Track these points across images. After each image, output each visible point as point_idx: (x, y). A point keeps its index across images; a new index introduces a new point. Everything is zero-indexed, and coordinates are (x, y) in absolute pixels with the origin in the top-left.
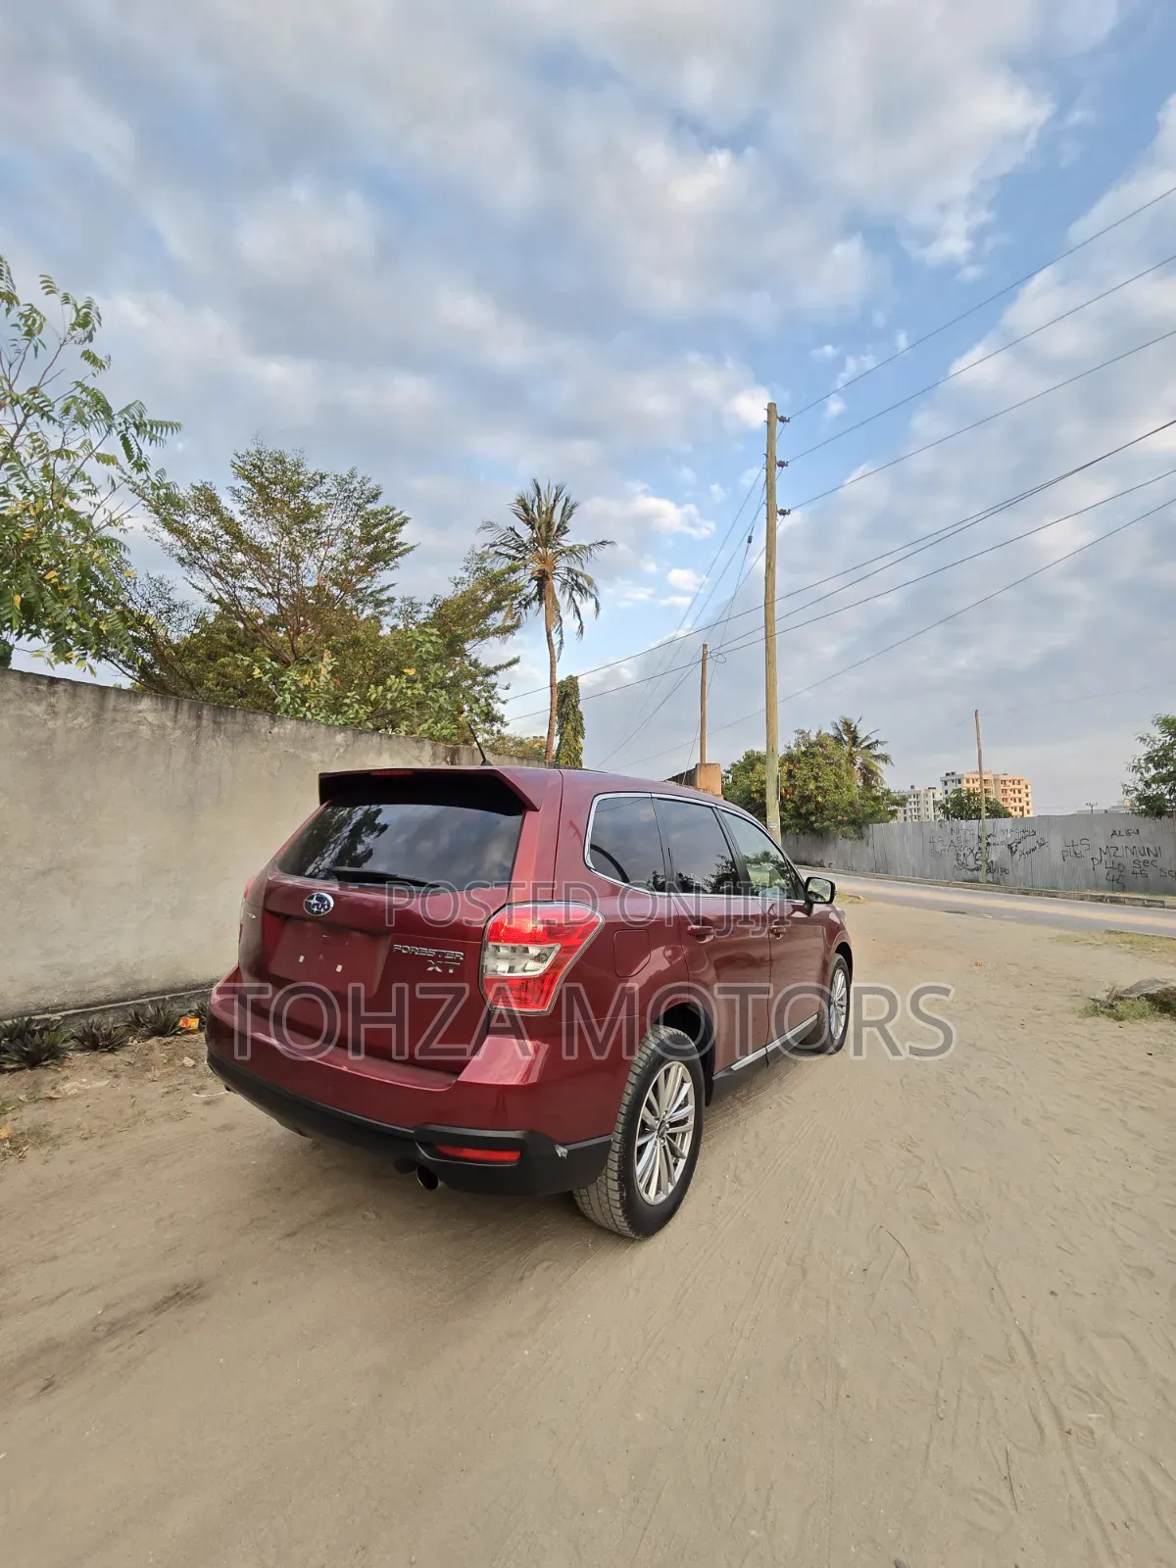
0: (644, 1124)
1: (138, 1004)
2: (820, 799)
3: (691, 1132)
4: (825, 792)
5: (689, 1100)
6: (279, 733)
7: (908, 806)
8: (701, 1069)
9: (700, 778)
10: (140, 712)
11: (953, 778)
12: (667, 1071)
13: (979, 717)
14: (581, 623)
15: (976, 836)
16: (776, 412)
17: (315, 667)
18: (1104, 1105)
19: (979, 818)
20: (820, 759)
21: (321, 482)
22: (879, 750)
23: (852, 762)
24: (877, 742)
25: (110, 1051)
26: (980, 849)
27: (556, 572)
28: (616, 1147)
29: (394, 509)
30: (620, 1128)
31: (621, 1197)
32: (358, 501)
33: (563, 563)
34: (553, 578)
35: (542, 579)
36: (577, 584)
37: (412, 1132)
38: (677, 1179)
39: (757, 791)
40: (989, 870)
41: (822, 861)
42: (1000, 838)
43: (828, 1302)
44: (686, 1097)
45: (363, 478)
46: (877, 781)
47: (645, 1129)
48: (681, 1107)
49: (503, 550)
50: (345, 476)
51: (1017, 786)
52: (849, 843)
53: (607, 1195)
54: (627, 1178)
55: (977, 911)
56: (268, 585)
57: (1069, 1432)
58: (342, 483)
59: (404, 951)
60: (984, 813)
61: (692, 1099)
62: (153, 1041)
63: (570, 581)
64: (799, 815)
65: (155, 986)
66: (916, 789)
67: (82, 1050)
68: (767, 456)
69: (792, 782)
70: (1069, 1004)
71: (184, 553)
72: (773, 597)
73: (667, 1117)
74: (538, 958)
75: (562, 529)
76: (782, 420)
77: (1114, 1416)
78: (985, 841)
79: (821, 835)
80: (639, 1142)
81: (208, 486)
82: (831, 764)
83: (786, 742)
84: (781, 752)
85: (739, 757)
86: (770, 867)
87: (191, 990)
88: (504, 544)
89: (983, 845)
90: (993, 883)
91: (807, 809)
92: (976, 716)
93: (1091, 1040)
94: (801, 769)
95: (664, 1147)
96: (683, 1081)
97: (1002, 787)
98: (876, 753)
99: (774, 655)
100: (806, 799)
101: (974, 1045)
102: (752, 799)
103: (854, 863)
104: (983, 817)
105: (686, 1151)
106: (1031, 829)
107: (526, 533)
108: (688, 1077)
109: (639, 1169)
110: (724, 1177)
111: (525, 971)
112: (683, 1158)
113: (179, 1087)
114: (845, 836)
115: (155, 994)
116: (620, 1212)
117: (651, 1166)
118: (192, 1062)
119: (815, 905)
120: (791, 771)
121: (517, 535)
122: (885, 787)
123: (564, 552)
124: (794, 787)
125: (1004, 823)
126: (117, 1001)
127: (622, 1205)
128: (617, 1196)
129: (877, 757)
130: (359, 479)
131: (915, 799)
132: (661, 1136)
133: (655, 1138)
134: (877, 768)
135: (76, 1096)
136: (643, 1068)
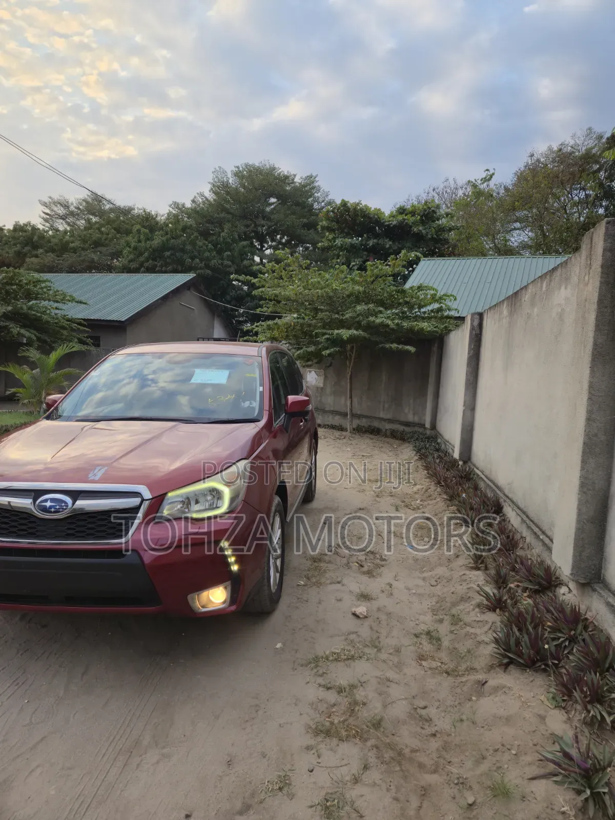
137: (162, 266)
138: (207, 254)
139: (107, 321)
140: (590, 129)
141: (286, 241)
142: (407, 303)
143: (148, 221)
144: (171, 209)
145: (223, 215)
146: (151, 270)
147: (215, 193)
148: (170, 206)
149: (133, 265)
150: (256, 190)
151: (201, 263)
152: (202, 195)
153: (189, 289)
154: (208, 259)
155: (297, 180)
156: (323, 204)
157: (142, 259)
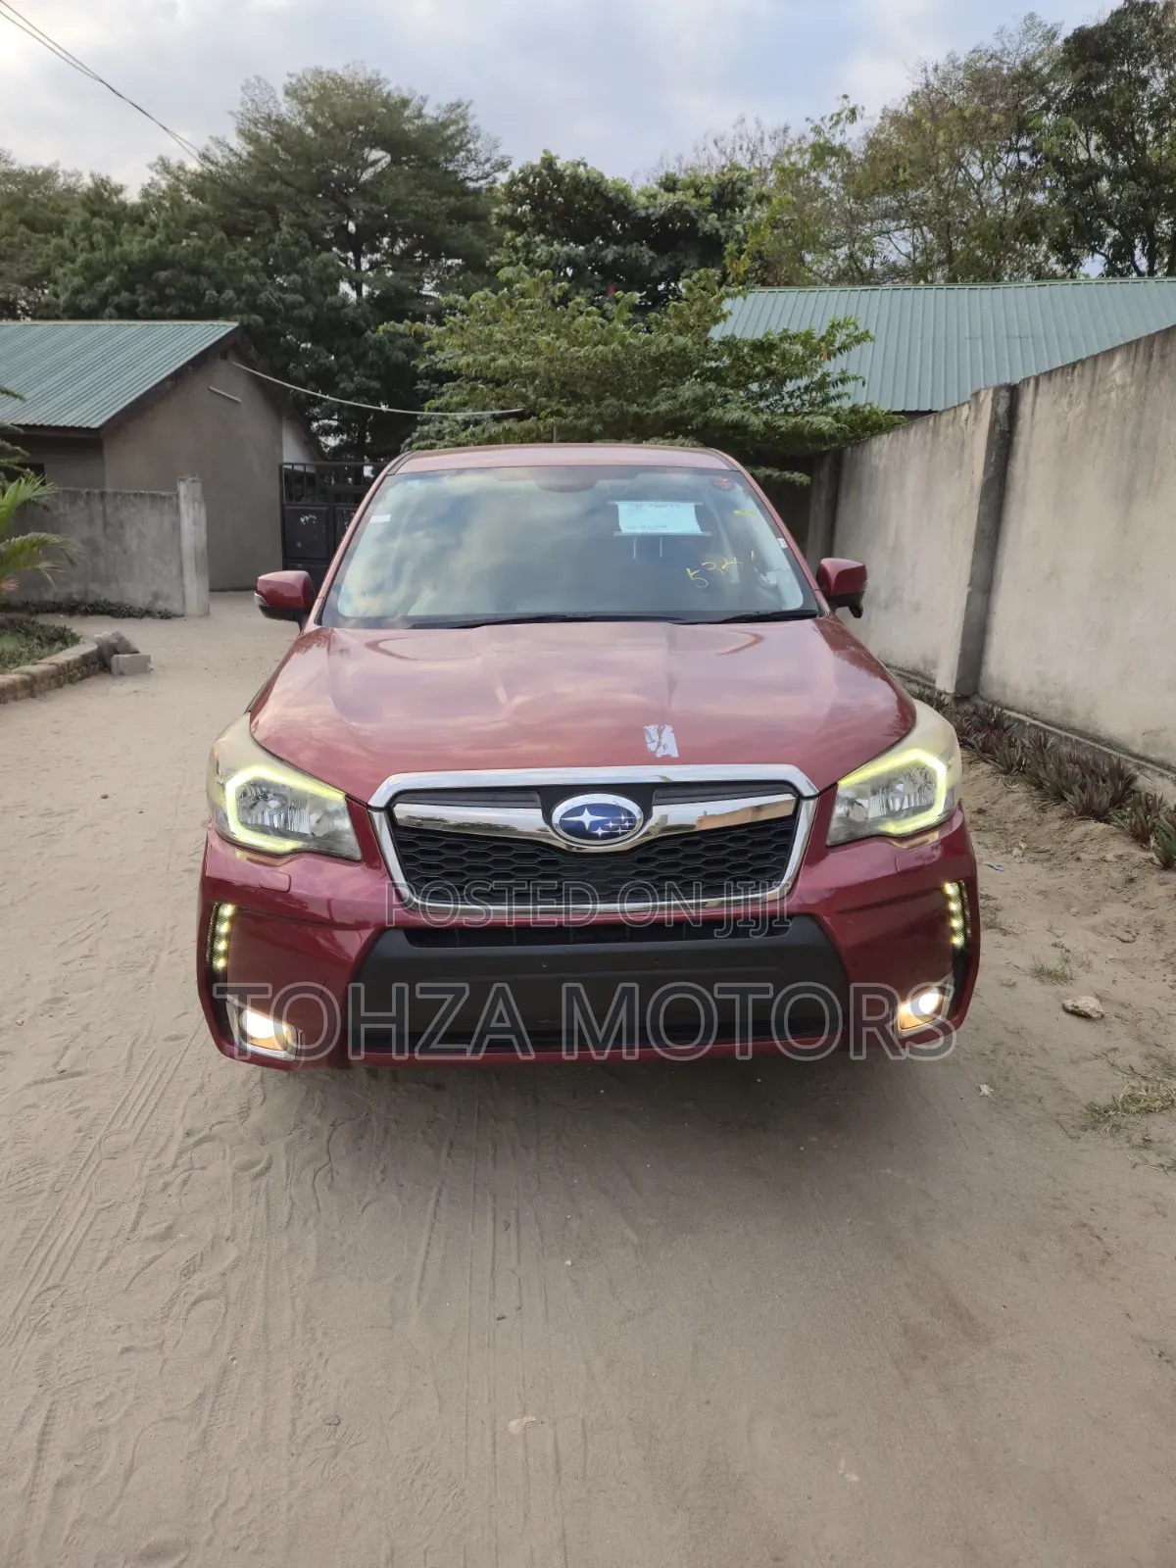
137: (152, 303)
138: (249, 278)
139: (57, 428)
140: (1032, 16)
141: (402, 250)
142: (770, 373)
143: (100, 200)
144: (153, 174)
145: (275, 187)
146: (129, 312)
147: (251, 138)
148: (151, 167)
149: (86, 301)
150: (342, 130)
151: (239, 299)
152: (220, 143)
153: (224, 356)
154: (254, 291)
155: (430, 111)
156: (487, 166)
157: (102, 287)
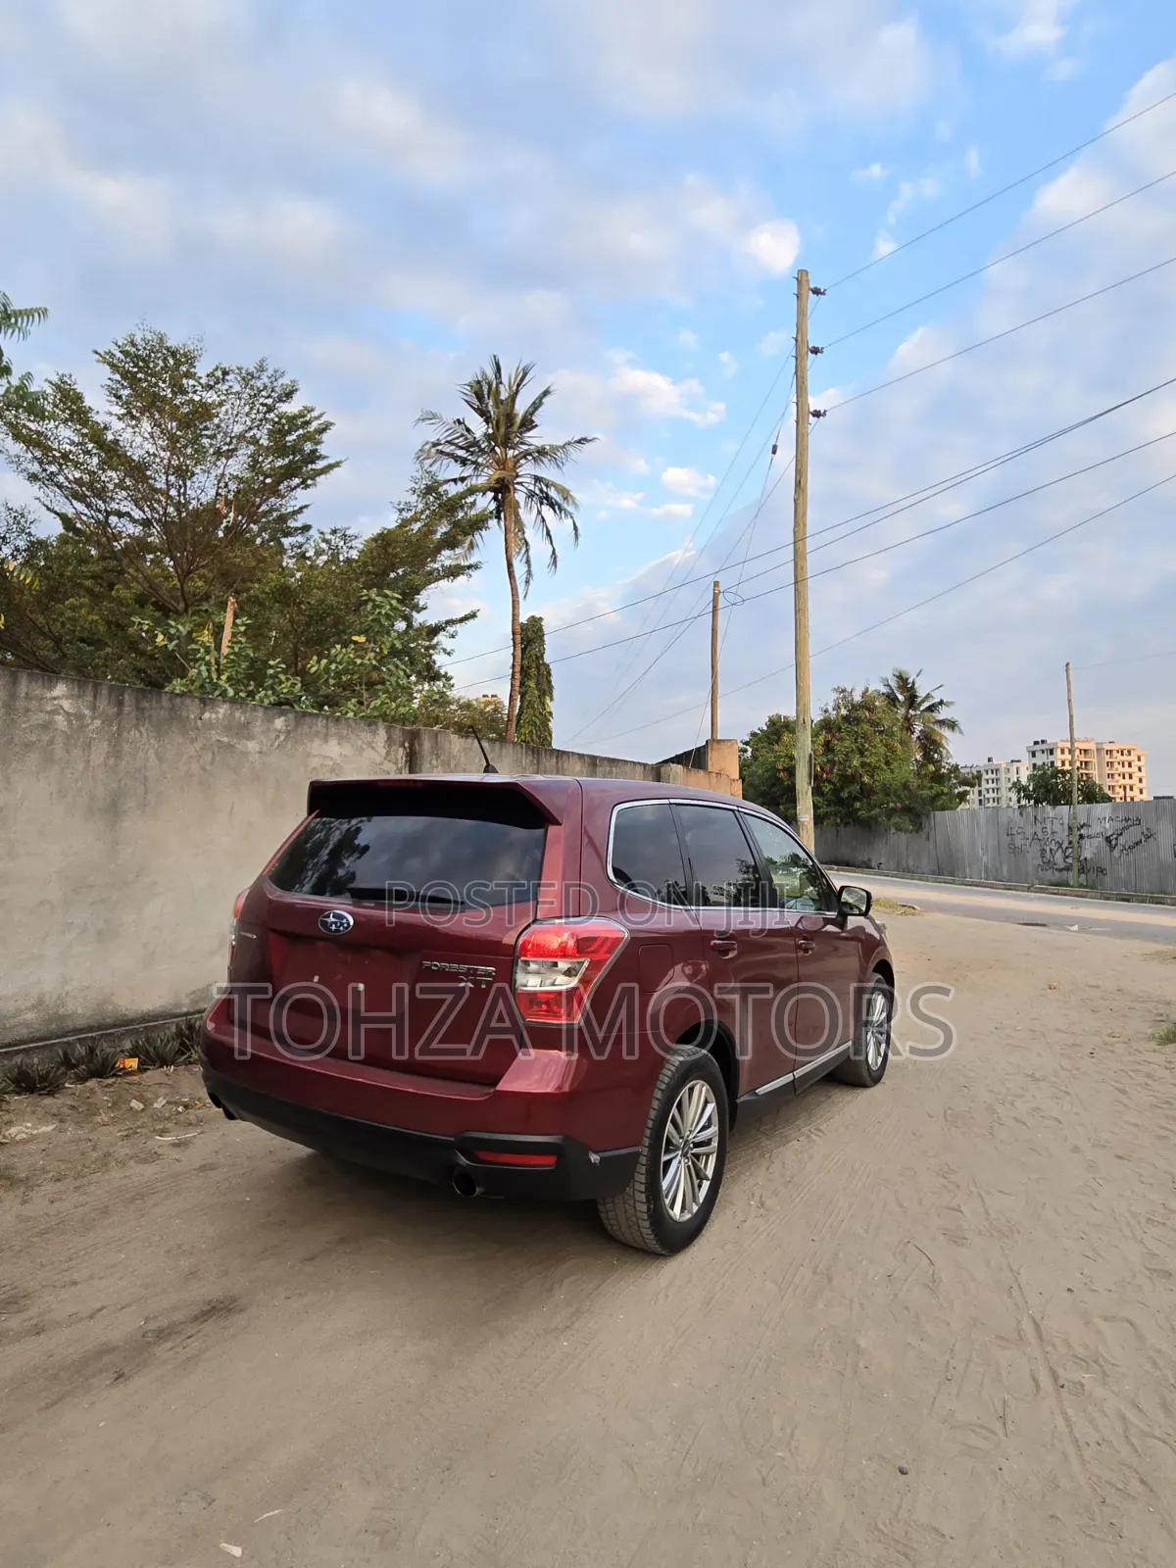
0: (669, 1142)
1: (65, 1043)
2: (866, 779)
3: (715, 1155)
4: (872, 770)
5: (713, 1121)
6: (210, 719)
7: (984, 785)
8: (725, 1091)
9: (714, 760)
10: (55, 698)
11: (1044, 747)
12: (691, 1090)
13: (1071, 672)
14: (554, 550)
15: (1066, 827)
16: (808, 281)
17: (217, 620)
18: (1162, 1133)
19: (1069, 803)
20: (866, 727)
21: (223, 379)
22: (943, 714)
23: (910, 729)
24: (941, 702)
25: (48, 1094)
26: (1070, 843)
27: (519, 480)
28: (643, 1160)
29: (312, 410)
30: (647, 1142)
31: (649, 1209)
32: (266, 401)
33: (527, 469)
34: (515, 489)
35: (502, 489)
36: (547, 497)
37: (452, 1139)
38: (701, 1201)
39: (785, 770)
40: (1081, 870)
41: (870, 860)
42: (1096, 829)
43: (851, 1301)
44: (710, 1118)
45: (276, 371)
46: (940, 754)
47: (670, 1146)
48: (704, 1128)
49: (449, 449)
50: (252, 370)
51: (1125, 758)
52: (903, 837)
53: (635, 1207)
54: (654, 1192)
55: (1062, 923)
56: (146, 509)
57: (1062, 1387)
58: (248, 378)
59: (433, 968)
60: (1076, 796)
61: (715, 1120)
62: (92, 1083)
63: (537, 492)
64: (840, 802)
65: (81, 1023)
66: (995, 762)
67: (19, 1094)
68: (796, 340)
69: (830, 757)
70: (1149, 1031)
71: (35, 468)
72: (805, 533)
73: (691, 1137)
74: (569, 973)
75: (528, 424)
76: (816, 292)
77: (1105, 1374)
78: (1077, 832)
79: (868, 827)
80: (664, 1158)
81: (65, 379)
82: (881, 732)
83: (821, 704)
84: (816, 716)
85: (760, 724)
86: (798, 871)
87: (120, 1026)
88: (449, 442)
89: (1075, 839)
90: (1086, 887)
91: (850, 793)
92: (1067, 670)
93: (1166, 1068)
94: (841, 739)
95: (688, 1166)
96: (706, 1102)
97: (1107, 758)
98: (941, 717)
99: (806, 602)
100: (848, 780)
101: (1032, 1076)
102: (778, 779)
103: (911, 863)
104: (1075, 801)
105: (710, 1172)
106: (1134, 816)
107: (479, 427)
108: (712, 1097)
109: (665, 1184)
110: (749, 1204)
111: (553, 984)
112: (707, 1179)
113: (139, 1130)
114: (899, 829)
115: (81, 1031)
116: (647, 1224)
117: (675, 1184)
118: (142, 1106)
119: (849, 917)
120: (829, 742)
121: (468, 430)
122: (953, 762)
123: (530, 454)
124: (833, 763)
125: (1101, 810)
126: (40, 1039)
127: (650, 1217)
128: (644, 1208)
129: (942, 723)
130: (270, 372)
131: (994, 776)
132: (685, 1155)
133: (679, 1157)
134: (941, 735)
135: (25, 1142)
136: (668, 1084)
